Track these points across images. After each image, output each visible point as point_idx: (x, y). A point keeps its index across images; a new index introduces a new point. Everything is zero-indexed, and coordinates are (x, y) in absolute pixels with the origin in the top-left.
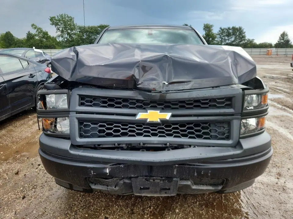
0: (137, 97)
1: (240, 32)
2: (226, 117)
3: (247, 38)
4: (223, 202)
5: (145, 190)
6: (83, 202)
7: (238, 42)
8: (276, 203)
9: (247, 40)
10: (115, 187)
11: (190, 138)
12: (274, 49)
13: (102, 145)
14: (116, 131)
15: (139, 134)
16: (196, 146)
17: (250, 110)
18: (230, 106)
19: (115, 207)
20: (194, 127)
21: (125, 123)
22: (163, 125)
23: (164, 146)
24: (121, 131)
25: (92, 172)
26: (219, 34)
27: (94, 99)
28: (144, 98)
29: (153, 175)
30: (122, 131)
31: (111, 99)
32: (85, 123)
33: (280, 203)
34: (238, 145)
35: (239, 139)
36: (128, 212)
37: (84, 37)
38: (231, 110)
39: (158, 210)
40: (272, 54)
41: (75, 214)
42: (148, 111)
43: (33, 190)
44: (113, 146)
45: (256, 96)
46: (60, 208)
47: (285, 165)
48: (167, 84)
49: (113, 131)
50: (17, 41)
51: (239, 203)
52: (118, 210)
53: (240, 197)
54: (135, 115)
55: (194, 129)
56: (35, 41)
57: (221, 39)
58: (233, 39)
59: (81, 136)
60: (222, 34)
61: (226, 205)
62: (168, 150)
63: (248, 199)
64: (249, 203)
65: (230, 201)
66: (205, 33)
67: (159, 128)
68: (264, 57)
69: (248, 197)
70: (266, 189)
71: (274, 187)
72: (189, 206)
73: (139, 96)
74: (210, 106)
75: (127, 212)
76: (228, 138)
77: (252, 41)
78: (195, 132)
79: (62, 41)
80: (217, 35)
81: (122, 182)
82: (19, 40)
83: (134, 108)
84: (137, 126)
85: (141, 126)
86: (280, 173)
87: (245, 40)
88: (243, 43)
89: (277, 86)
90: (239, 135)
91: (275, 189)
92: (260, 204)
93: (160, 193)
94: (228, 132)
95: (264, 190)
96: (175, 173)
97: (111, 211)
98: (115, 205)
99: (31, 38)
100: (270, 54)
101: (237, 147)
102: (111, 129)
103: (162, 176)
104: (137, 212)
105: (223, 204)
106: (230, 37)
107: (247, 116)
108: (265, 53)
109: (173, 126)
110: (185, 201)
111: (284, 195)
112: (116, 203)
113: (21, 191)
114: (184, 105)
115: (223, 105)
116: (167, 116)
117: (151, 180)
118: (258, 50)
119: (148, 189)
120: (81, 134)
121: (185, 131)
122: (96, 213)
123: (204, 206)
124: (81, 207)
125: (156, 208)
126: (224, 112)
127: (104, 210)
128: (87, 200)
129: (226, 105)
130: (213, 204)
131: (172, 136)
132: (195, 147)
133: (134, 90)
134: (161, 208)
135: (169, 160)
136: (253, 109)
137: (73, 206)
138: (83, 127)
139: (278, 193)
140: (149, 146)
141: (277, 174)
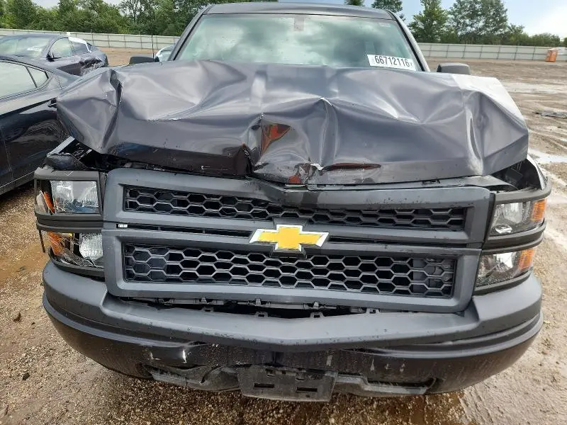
0: (253, 193)
1: (496, 10)
2: (448, 249)
3: (509, 23)
4: (428, 403)
5: (266, 390)
6: (143, 391)
7: (491, 31)
8: (535, 410)
9: (509, 27)
10: (203, 381)
11: (366, 290)
12: (563, 49)
13: (174, 299)
14: (204, 270)
15: (256, 279)
16: (377, 311)
17: (503, 234)
18: (460, 225)
19: (207, 405)
20: (375, 265)
21: (225, 252)
22: (309, 257)
23: (307, 307)
24: (214, 271)
25: (151, 355)
26: (453, 13)
27: (157, 196)
28: (269, 197)
29: (282, 363)
30: (218, 271)
31: (196, 197)
32: (137, 249)
33: (544, 412)
34: (469, 309)
35: (473, 295)
36: (233, 420)
37: (176, 11)
38: (460, 236)
39: (293, 416)
40: (558, 58)
41: (126, 420)
42: (278, 226)
43: (47, 359)
44: (198, 303)
45: (519, 206)
46: (97, 403)
47: (560, 321)
48: (320, 168)
49: (197, 271)
50: (41, 14)
51: (459, 408)
52: (213, 414)
53: (463, 394)
54: (247, 234)
55: (376, 271)
56: (75, 15)
57: (455, 24)
58: (481, 24)
59: (129, 276)
60: (460, 13)
61: (434, 410)
62: (315, 317)
63: (479, 397)
64: (479, 408)
65: (441, 401)
66: (423, 8)
67: (300, 265)
68: (539, 66)
69: (480, 393)
70: (517, 378)
71: (533, 372)
72: (356, 411)
73: (258, 192)
74: (415, 222)
75: (230, 418)
76: (448, 292)
77: (519, 31)
78: (377, 277)
79: (131, 17)
80: (450, 13)
81: (216, 372)
82: (44, 11)
83: (247, 217)
84: (252, 258)
85: (261, 259)
86: (549, 340)
87: (504, 27)
88: (502, 34)
89: (562, 136)
90: (473, 286)
91: (536, 377)
92: (502, 413)
93: (297, 397)
94: (450, 280)
95: (513, 380)
96: (329, 363)
97: (199, 416)
98: (208, 401)
99: (68, 10)
100: (552, 60)
101: (466, 313)
102: (193, 264)
103: (301, 367)
104: (250, 419)
105: (427, 408)
106: (475, 21)
107: (497, 247)
108: (544, 57)
109: (331, 261)
110: (350, 399)
111: (553, 393)
112: (210, 398)
113: (23, 360)
114: (358, 216)
115: (445, 223)
116: (319, 238)
117: (277, 372)
118: (529, 50)
119: (272, 386)
120: (128, 272)
121: (356, 273)
122: (168, 419)
123: (387, 412)
124: (140, 402)
125: (289, 410)
126: (445, 240)
127: (184, 412)
128: (152, 387)
129: (452, 223)
130: (406, 406)
131: (326, 285)
132: (374, 312)
133: (247, 177)
134: (299, 412)
135: (315, 342)
136: (510, 232)
137: (123, 399)
138: (132, 257)
139: (542, 387)
140: (273, 306)
141: (543, 342)
